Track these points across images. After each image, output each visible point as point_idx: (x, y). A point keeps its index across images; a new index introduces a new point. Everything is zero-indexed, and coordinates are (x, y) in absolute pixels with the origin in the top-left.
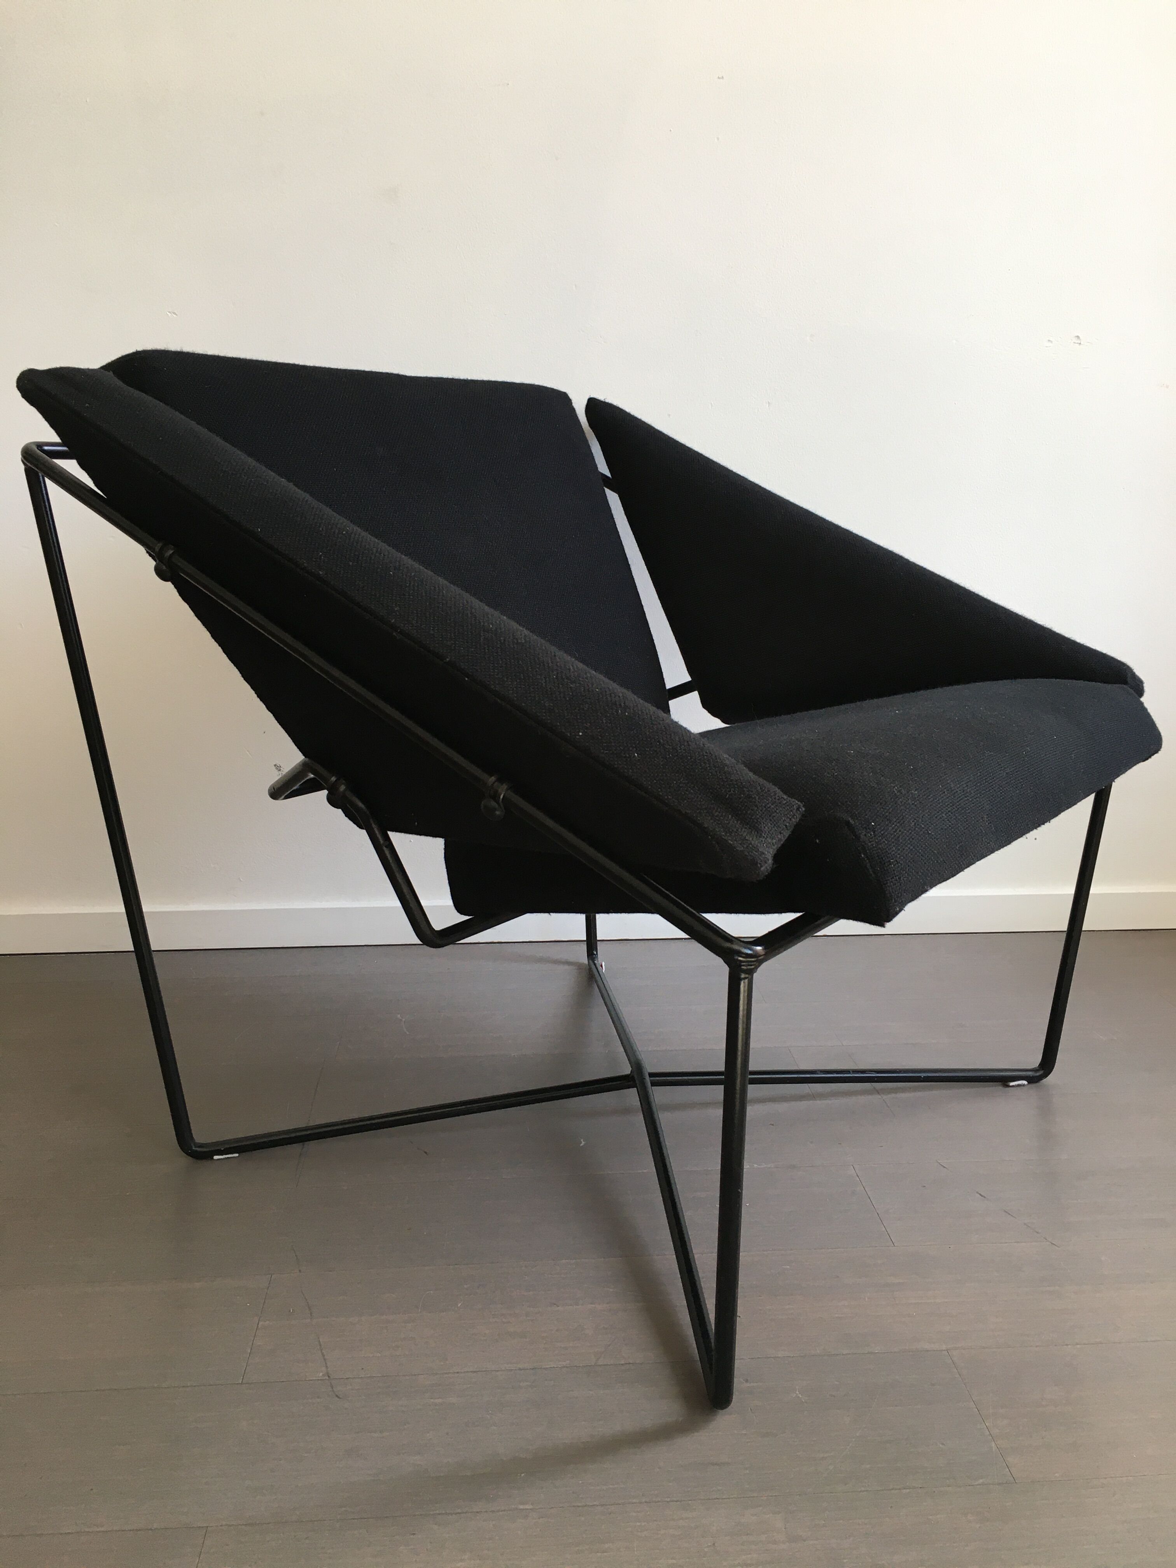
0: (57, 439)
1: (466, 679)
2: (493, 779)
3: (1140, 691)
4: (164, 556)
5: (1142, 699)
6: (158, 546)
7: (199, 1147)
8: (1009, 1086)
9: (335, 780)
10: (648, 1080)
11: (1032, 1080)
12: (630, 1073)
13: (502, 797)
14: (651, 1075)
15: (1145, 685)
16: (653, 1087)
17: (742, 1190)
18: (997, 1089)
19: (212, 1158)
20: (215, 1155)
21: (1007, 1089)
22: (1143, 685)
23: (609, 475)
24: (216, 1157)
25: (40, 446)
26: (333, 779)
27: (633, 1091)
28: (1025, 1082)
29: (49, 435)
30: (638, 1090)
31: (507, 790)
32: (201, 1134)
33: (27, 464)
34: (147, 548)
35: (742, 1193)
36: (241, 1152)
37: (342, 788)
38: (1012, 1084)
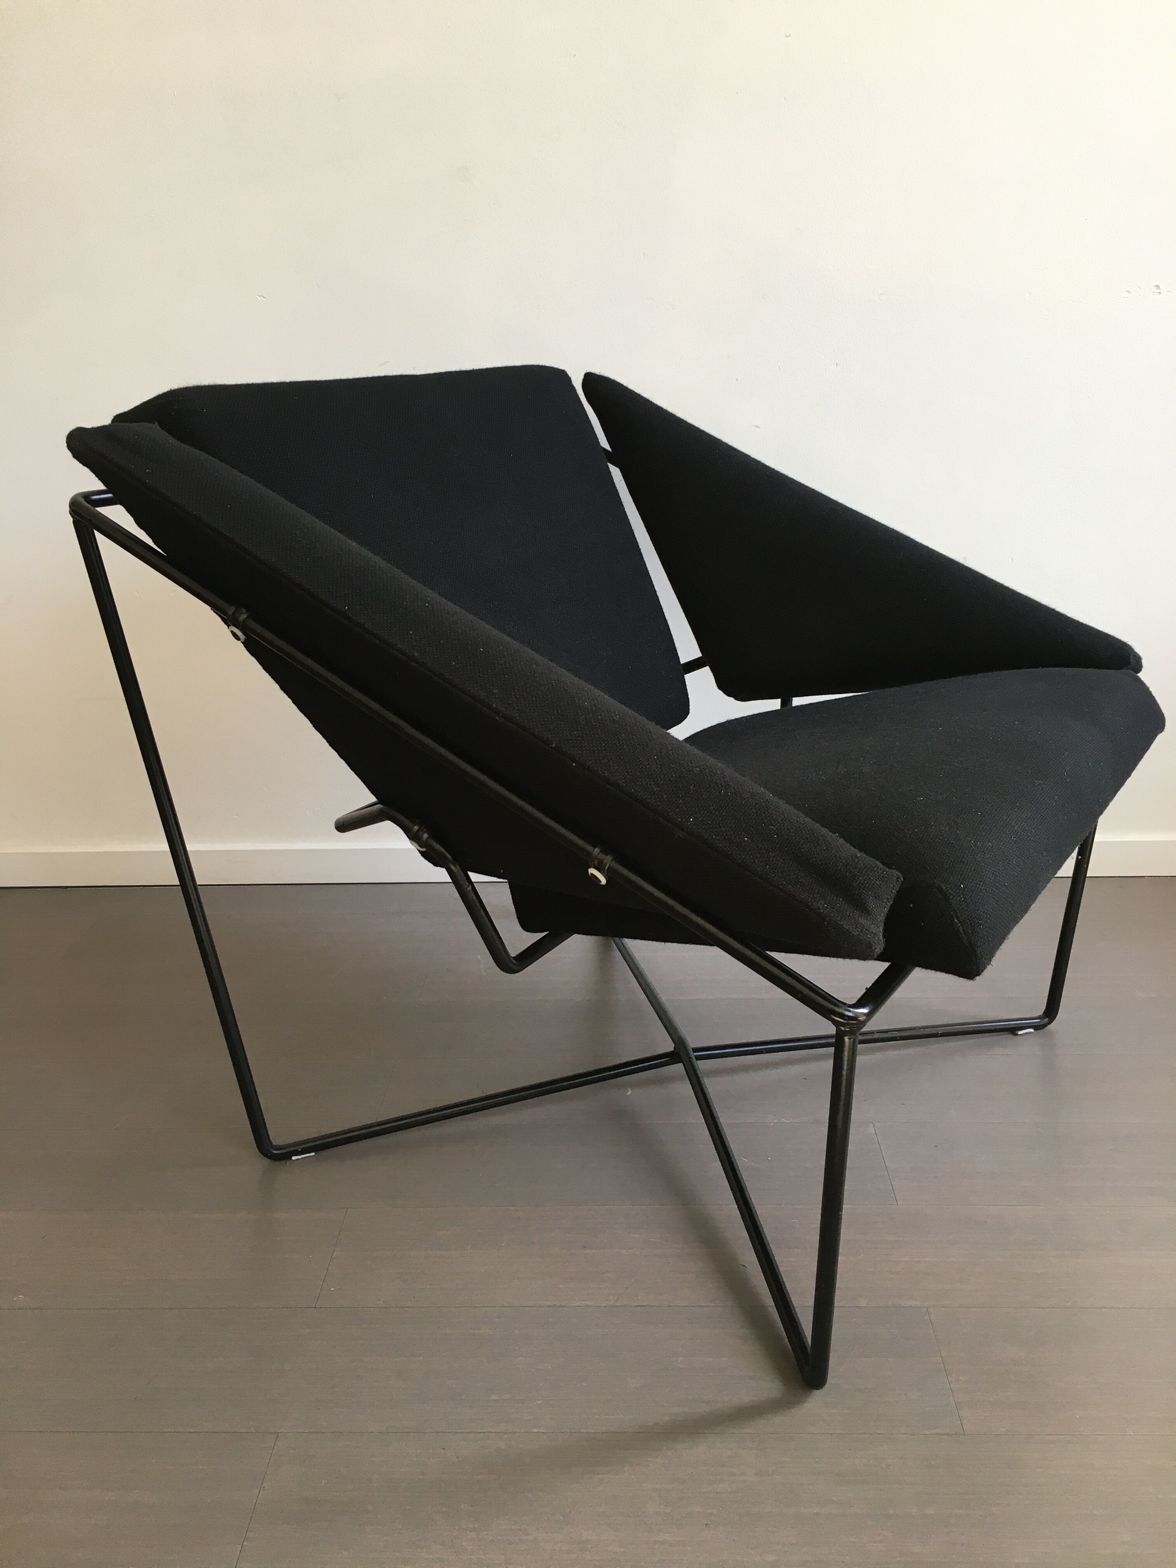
0: (101, 486)
1: (574, 764)
2: (597, 850)
3: (1138, 667)
4: (238, 619)
5: (1140, 675)
6: (231, 610)
7: (277, 1150)
8: (1017, 1035)
9: (417, 829)
10: (693, 1055)
11: (1037, 1027)
12: (673, 1049)
13: (607, 868)
14: (695, 1050)
15: (1143, 661)
16: (698, 1061)
17: (842, 1213)
18: (1007, 1038)
19: (291, 1159)
20: (293, 1156)
21: (1017, 1036)
22: (1141, 661)
23: (610, 449)
24: (294, 1158)
25: (87, 496)
26: (416, 828)
27: (680, 1066)
28: (1032, 1030)
29: (92, 483)
30: (684, 1065)
31: (611, 861)
32: (278, 1136)
33: (75, 516)
34: (215, 608)
35: (842, 1215)
36: (318, 1151)
37: (426, 836)
38: (1020, 1033)
